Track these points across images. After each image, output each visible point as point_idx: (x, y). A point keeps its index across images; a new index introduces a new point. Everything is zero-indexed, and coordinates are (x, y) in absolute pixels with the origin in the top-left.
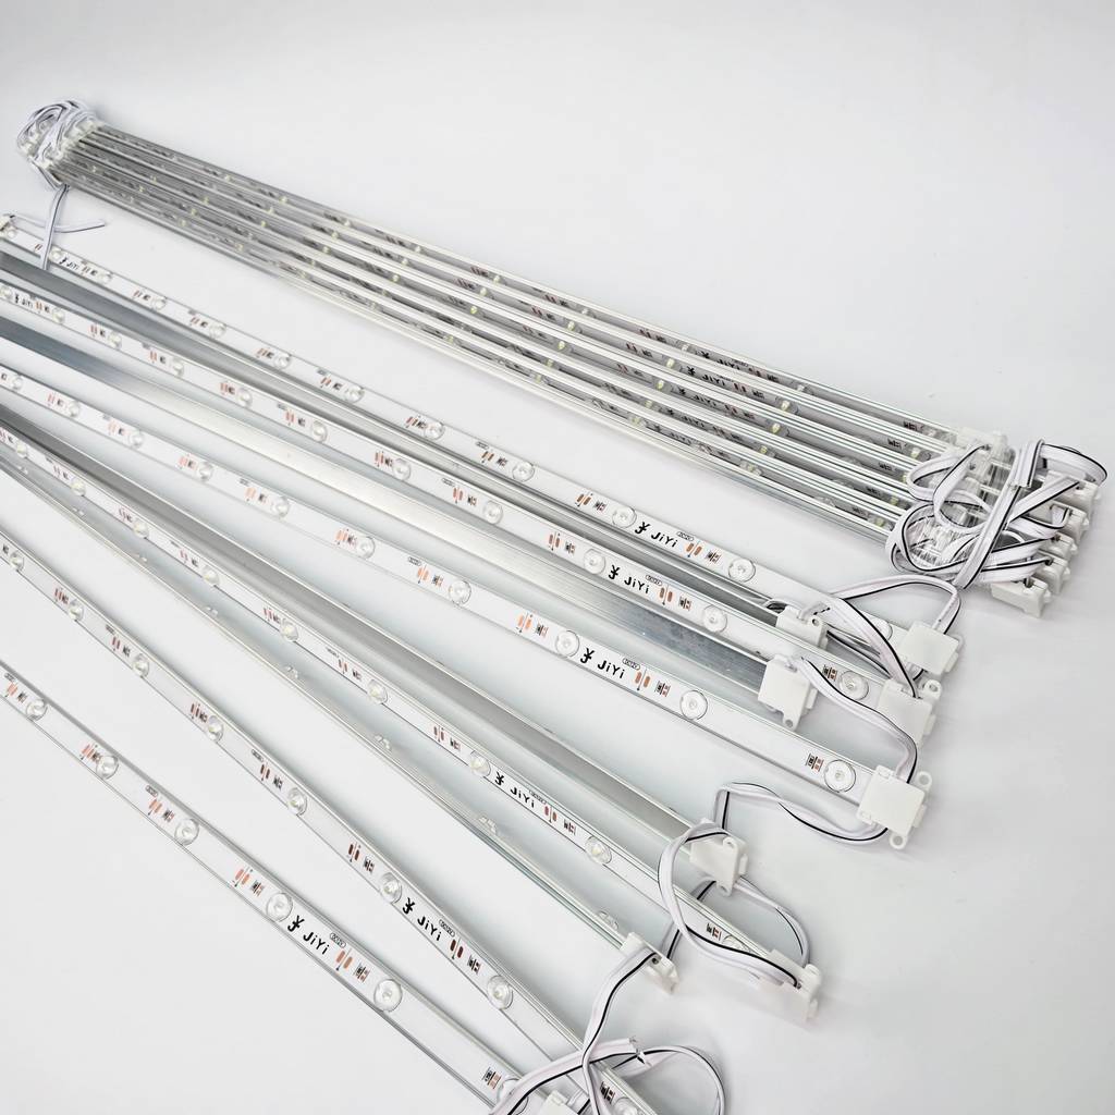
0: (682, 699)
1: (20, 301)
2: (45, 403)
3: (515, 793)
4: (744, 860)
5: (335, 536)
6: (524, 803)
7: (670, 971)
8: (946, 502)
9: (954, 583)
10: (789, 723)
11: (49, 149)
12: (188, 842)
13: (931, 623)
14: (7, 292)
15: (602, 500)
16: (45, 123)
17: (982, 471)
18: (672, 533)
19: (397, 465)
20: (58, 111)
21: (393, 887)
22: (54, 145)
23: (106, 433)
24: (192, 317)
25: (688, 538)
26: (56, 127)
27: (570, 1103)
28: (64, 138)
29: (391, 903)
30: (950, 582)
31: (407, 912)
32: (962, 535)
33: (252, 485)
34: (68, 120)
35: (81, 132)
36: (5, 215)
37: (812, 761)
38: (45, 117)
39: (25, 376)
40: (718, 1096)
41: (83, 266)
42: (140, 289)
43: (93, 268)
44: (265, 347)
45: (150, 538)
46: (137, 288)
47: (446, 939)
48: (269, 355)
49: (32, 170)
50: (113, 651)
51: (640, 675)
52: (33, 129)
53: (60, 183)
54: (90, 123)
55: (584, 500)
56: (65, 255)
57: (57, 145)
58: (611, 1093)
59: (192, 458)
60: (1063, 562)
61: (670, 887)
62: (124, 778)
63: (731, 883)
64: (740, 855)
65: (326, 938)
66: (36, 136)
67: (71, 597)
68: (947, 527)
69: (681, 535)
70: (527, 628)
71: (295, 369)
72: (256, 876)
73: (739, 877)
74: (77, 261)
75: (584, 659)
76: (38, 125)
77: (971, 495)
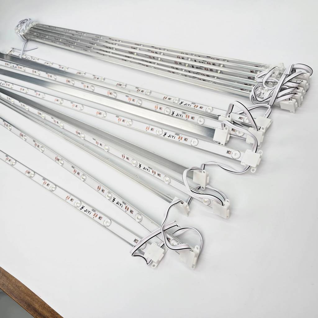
0: (191, 141)
1: (14, 67)
2: (19, 90)
3: (144, 169)
4: (208, 178)
5: (96, 113)
6: (147, 171)
7: (187, 206)
8: (266, 82)
9: (269, 104)
10: (222, 145)
11: (23, 30)
12: (53, 191)
13: (263, 116)
14: (11, 65)
15: (170, 97)
16: (22, 24)
17: (277, 73)
18: (190, 103)
19: (113, 94)
20: (26, 21)
21: (110, 195)
22: (24, 29)
23: (35, 96)
24: (59, 67)
25: (194, 104)
26: (25, 24)
27: (158, 245)
28: (27, 27)
29: (109, 200)
30: (268, 104)
31: (113, 202)
32: (271, 89)
33: (74, 103)
34: (28, 22)
35: (31, 25)
36: (11, 48)
37: (228, 152)
38: (22, 22)
39: (14, 84)
40: (201, 241)
41: (31, 58)
42: (46, 62)
43: (34, 58)
44: (79, 71)
45: (46, 119)
46: (45, 61)
47: (124, 206)
48: (80, 73)
49: (19, 36)
50: (35, 147)
51: (180, 137)
52: (19, 26)
53: (26, 39)
54: (34, 23)
55: (165, 98)
56: (26, 56)
57: (25, 28)
58: (170, 239)
59: (58, 99)
60: (300, 94)
61: (186, 179)
62: (36, 178)
63: (205, 186)
64: (207, 176)
65: (90, 210)
66: (20, 27)
67: (24, 135)
68: (266, 88)
69: (192, 103)
70: (148, 129)
71: (87, 75)
72: (72, 197)
73: (207, 184)
74: (30, 57)
75: (164, 135)
76: (21, 24)
77: (274, 79)
